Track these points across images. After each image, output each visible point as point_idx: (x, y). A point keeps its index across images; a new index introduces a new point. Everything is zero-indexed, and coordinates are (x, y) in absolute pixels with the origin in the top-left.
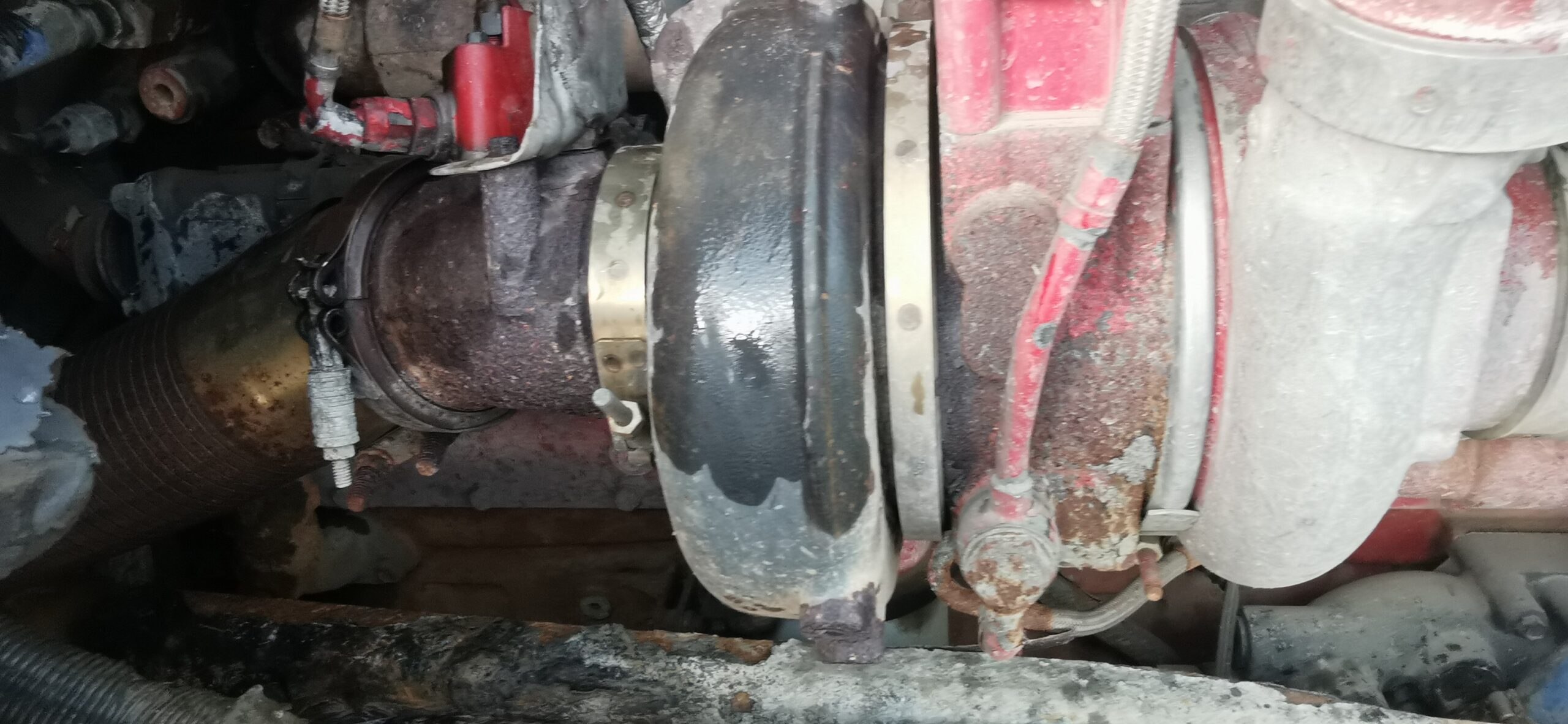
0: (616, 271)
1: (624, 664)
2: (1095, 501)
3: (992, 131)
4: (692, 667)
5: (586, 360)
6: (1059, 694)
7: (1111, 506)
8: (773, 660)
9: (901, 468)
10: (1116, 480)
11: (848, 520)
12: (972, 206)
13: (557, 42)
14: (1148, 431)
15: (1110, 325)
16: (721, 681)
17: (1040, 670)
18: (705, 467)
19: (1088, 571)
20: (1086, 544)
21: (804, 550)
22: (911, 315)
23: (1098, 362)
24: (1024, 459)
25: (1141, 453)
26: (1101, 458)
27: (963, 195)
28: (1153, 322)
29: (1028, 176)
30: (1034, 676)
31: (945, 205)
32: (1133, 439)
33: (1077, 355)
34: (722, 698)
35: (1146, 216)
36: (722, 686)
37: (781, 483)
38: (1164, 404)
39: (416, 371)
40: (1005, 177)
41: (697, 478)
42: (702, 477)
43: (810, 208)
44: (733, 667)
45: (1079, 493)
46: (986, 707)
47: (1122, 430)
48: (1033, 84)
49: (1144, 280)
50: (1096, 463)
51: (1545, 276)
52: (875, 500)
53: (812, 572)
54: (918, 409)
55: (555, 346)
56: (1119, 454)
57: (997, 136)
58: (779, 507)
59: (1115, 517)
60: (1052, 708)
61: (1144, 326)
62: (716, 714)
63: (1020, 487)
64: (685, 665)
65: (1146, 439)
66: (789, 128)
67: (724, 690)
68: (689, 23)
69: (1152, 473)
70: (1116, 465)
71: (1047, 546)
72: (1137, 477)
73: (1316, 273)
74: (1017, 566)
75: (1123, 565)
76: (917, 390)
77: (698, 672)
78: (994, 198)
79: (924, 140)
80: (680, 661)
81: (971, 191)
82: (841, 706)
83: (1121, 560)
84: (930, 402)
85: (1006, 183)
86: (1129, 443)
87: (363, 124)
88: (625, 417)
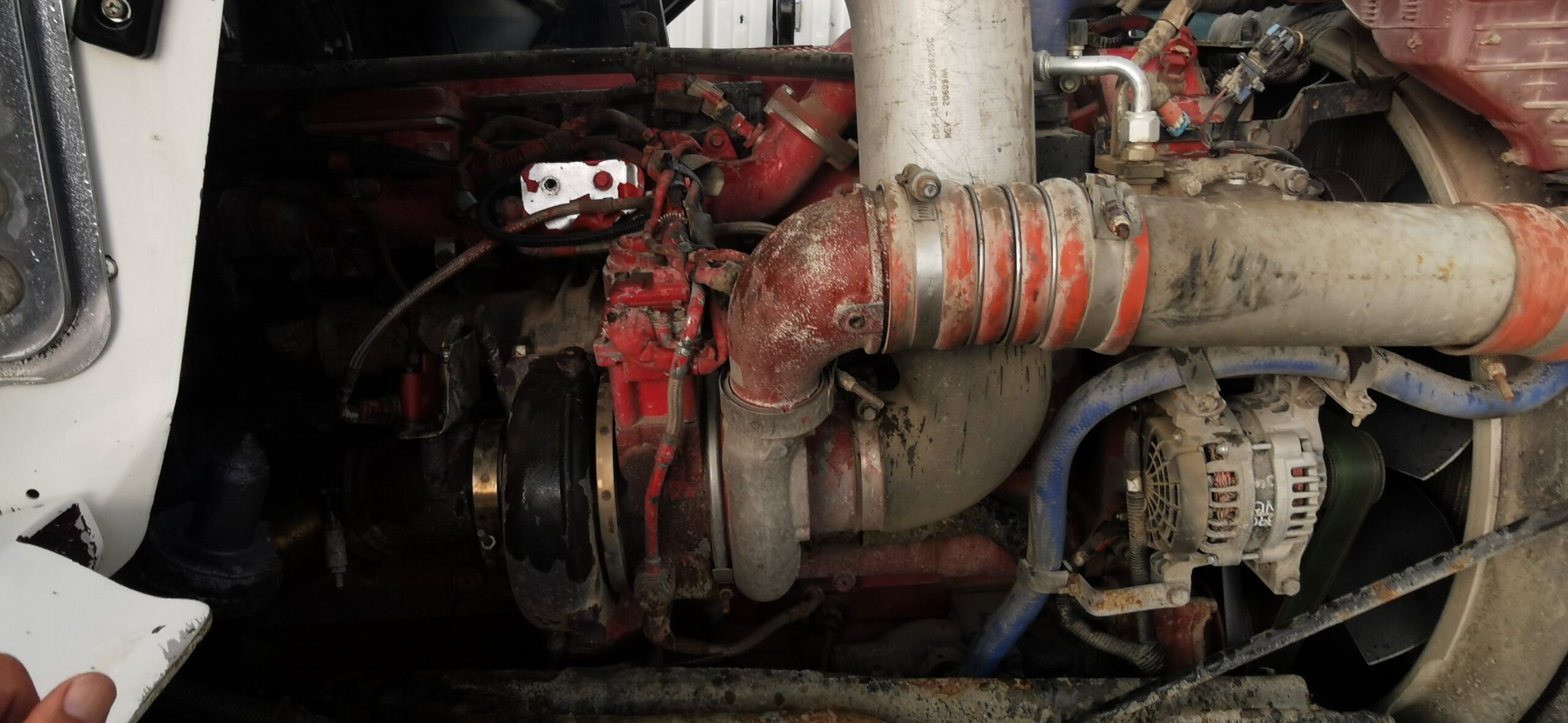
0: (485, 480)
1: (475, 687)
2: (692, 567)
3: (634, 426)
4: (513, 686)
5: (469, 518)
6: (710, 683)
7: (698, 569)
8: (558, 679)
9: (607, 555)
10: (698, 557)
11: (585, 575)
12: (628, 453)
13: (455, 379)
14: (706, 536)
15: (686, 494)
16: (529, 691)
17: (701, 673)
18: (527, 557)
19: (693, 599)
20: (691, 587)
21: (568, 590)
22: (606, 494)
23: (683, 509)
24: (656, 549)
25: (704, 544)
26: (691, 549)
27: (625, 449)
28: (702, 493)
29: (648, 441)
30: (698, 676)
31: (619, 453)
32: (701, 540)
33: (674, 507)
34: (531, 700)
35: (693, 454)
36: (530, 694)
37: (558, 562)
38: (709, 525)
39: (376, 529)
40: (640, 442)
41: (523, 562)
42: (526, 562)
43: (566, 457)
44: (535, 684)
45: (685, 564)
46: (671, 693)
47: (696, 536)
48: (650, 407)
49: (696, 477)
50: (689, 551)
51: (849, 469)
52: (596, 568)
53: (571, 600)
54: (612, 531)
55: (454, 512)
56: (697, 547)
57: (635, 428)
58: (557, 572)
59: (700, 574)
60: (707, 690)
61: (698, 494)
62: (527, 709)
63: (656, 561)
64: (509, 685)
65: (705, 539)
66: (557, 425)
67: (531, 695)
68: (514, 369)
69: (711, 553)
70: (696, 551)
71: (668, 585)
72: (706, 555)
73: (743, 475)
74: (655, 593)
75: (707, 595)
76: (611, 523)
77: (517, 688)
78: (635, 449)
79: (610, 427)
80: (506, 684)
81: (628, 447)
82: (595, 699)
83: (706, 593)
84: (616, 528)
85: (641, 444)
86: (699, 541)
87: (359, 413)
88: (489, 542)
